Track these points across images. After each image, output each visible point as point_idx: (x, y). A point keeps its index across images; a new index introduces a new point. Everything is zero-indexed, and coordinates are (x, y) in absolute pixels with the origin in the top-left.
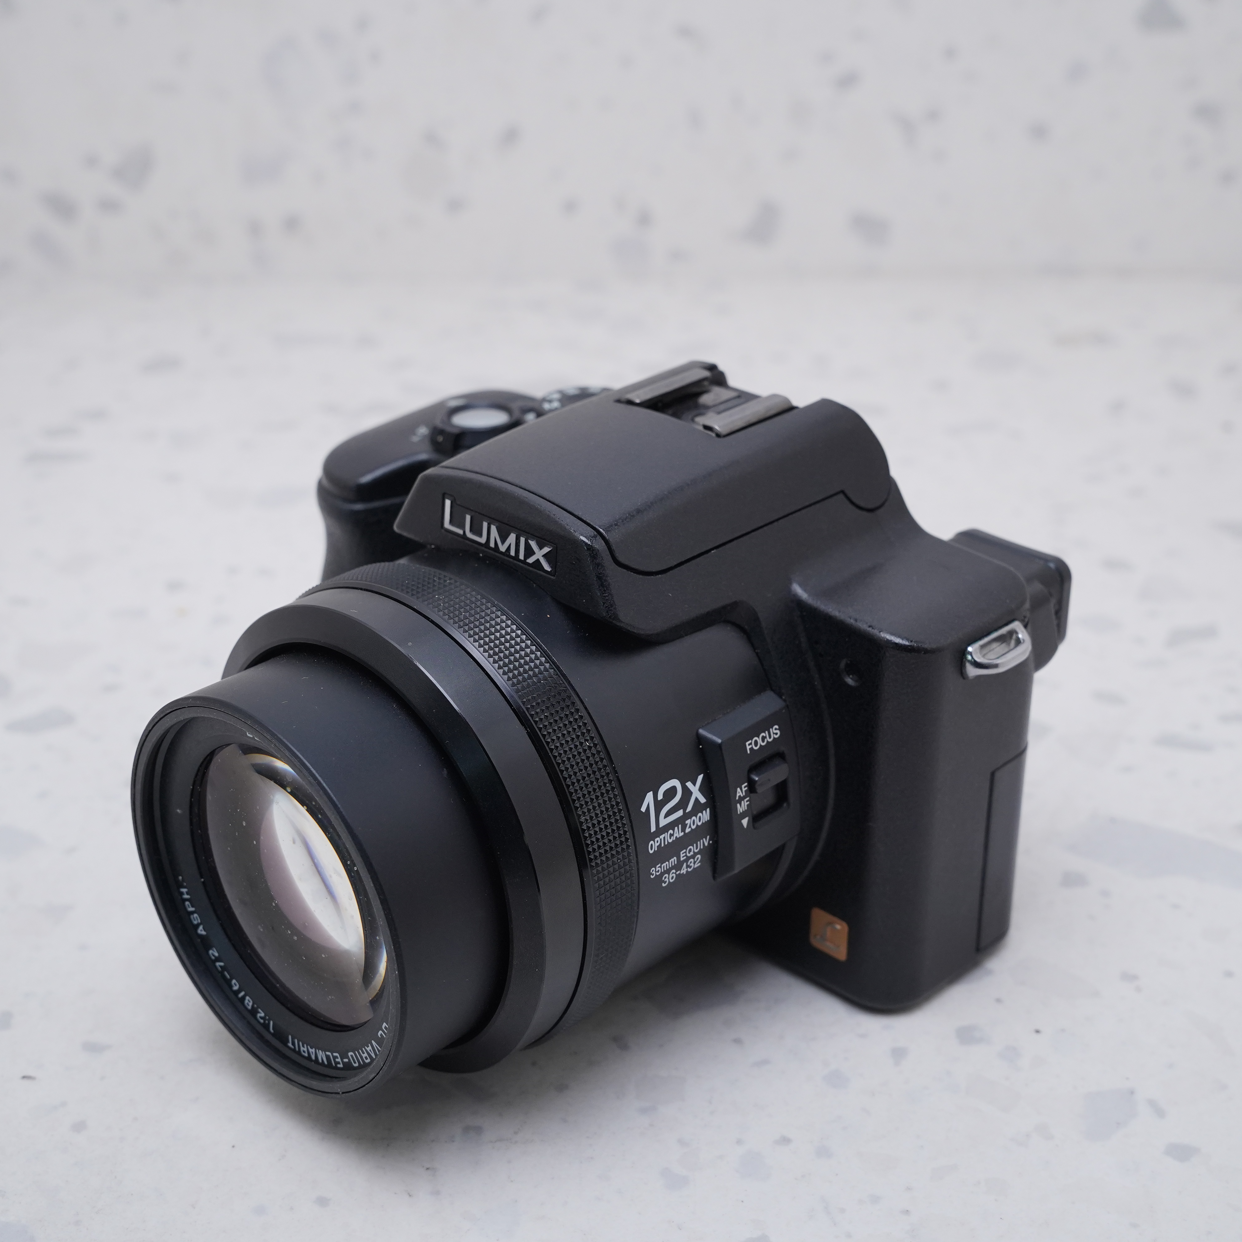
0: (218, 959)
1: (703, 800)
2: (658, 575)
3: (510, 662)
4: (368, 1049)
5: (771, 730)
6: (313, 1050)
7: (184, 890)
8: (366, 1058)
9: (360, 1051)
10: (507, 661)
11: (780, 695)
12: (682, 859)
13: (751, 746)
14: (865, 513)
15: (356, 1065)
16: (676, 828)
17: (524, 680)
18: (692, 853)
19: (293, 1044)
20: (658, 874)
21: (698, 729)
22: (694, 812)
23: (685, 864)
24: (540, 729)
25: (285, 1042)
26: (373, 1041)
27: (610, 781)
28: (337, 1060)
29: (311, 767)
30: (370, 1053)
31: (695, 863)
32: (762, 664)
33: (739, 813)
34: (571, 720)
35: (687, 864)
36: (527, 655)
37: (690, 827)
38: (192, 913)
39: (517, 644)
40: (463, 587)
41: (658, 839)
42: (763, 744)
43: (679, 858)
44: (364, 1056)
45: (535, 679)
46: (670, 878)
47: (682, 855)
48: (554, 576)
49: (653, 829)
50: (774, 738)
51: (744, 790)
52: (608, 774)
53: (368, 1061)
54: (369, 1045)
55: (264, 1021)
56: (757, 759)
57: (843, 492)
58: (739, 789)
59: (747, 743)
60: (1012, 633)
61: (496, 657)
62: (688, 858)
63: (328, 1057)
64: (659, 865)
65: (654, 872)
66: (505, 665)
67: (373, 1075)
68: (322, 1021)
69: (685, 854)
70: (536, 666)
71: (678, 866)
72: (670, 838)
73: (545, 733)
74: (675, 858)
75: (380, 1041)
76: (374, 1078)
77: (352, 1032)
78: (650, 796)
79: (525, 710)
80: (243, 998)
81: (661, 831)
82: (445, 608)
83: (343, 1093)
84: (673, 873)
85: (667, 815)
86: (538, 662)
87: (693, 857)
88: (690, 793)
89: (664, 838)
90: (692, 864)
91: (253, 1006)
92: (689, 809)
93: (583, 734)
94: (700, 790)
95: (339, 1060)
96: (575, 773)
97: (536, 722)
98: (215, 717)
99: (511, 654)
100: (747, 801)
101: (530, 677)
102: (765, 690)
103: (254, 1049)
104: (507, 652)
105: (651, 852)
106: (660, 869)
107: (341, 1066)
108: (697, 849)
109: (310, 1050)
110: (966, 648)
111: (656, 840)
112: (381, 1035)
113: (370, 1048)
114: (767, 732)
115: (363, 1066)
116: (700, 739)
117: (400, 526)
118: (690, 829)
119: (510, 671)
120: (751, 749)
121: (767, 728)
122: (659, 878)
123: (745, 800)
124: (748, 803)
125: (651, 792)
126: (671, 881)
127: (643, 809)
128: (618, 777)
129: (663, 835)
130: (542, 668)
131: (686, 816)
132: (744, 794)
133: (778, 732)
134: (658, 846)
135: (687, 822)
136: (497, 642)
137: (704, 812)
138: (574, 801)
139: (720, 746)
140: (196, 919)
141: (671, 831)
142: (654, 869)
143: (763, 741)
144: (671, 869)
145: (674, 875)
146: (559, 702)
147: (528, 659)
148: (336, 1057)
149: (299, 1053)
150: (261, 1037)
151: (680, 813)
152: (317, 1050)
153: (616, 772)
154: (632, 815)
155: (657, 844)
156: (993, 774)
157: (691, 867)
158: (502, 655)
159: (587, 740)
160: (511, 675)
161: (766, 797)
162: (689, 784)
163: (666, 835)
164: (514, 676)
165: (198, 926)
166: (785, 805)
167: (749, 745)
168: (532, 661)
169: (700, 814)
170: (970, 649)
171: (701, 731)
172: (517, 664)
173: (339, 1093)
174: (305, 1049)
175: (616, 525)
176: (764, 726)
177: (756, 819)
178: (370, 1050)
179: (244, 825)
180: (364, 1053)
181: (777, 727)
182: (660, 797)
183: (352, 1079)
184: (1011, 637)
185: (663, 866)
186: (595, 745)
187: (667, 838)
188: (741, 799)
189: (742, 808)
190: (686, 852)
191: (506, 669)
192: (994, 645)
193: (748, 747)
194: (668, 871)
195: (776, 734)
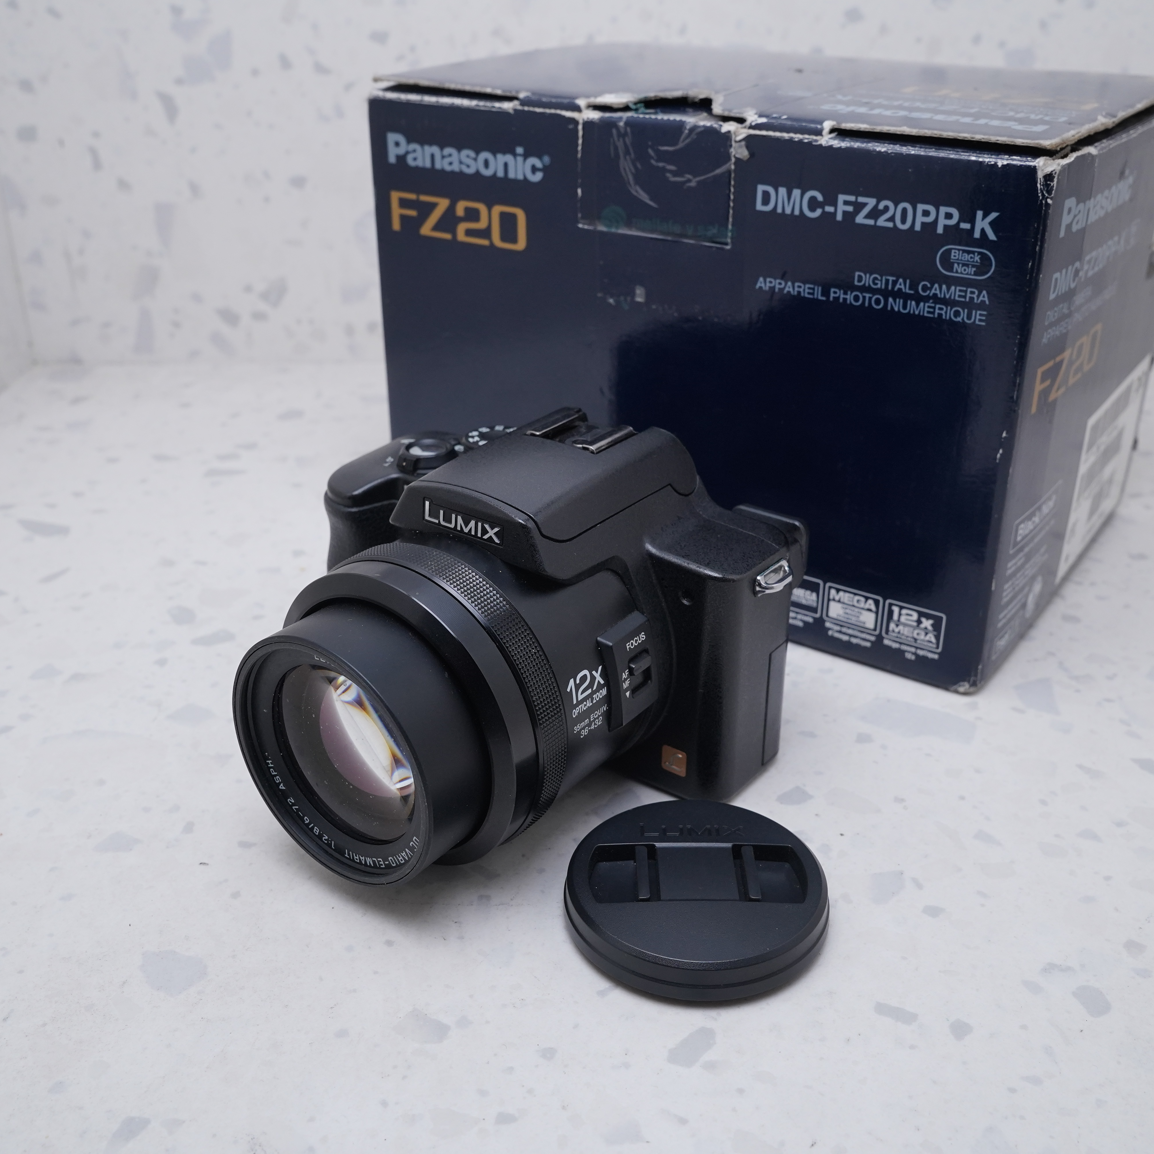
0: (294, 805)
1: (602, 682)
2: (567, 542)
3: (482, 602)
4: (403, 854)
5: (640, 635)
6: (363, 858)
7: (270, 762)
8: (401, 860)
9: (397, 856)
10: (479, 601)
11: (643, 613)
12: (592, 720)
13: (629, 646)
14: (683, 497)
15: (395, 865)
16: (588, 701)
17: (492, 613)
18: (597, 716)
19: (349, 855)
20: (578, 730)
21: (597, 637)
22: (597, 690)
23: (593, 723)
24: (505, 643)
25: (343, 854)
26: (406, 849)
27: (549, 674)
28: (380, 863)
29: (363, 677)
30: (404, 856)
31: (598, 722)
32: (631, 595)
33: (624, 689)
34: (523, 636)
35: (594, 723)
36: (491, 597)
37: (596, 699)
38: (275, 776)
39: (484, 590)
40: (445, 556)
41: (578, 708)
42: (636, 645)
43: (590, 719)
44: (400, 859)
45: (498, 612)
46: (585, 732)
47: (591, 718)
48: (502, 546)
49: (575, 702)
50: (642, 640)
51: (626, 674)
52: (547, 669)
53: (403, 861)
54: (404, 852)
55: (328, 842)
56: (632, 655)
57: (670, 485)
58: (624, 674)
59: (627, 645)
60: (781, 567)
61: (473, 599)
62: (595, 719)
63: (374, 862)
64: (579, 725)
65: (576, 729)
66: (479, 604)
67: (409, 871)
68: (369, 839)
69: (593, 717)
70: (498, 604)
71: (589, 725)
72: (585, 707)
73: (508, 645)
74: (588, 719)
75: (412, 849)
76: (410, 872)
77: (391, 844)
78: (572, 681)
79: (494, 631)
80: (313, 828)
81: (579, 703)
82: (436, 570)
83: (387, 884)
84: (587, 729)
85: (582, 693)
86: (498, 601)
87: (598, 718)
88: (595, 678)
89: (581, 707)
90: (597, 723)
91: (319, 833)
92: (595, 688)
93: (530, 644)
94: (600, 676)
95: (382, 863)
96: (528, 670)
97: (502, 639)
98: (294, 648)
99: (482, 597)
100: (628, 681)
101: (495, 611)
102: (633, 611)
103: (322, 860)
104: (479, 596)
105: (574, 716)
106: (579, 727)
107: (384, 866)
108: (600, 713)
109: (361, 858)
110: (756, 578)
111: (577, 709)
112: (412, 844)
113: (404, 853)
114: (638, 637)
115: (400, 866)
116: (598, 644)
117: (395, 520)
118: (596, 701)
119: (482, 607)
120: (630, 648)
121: (638, 635)
122: (579, 732)
123: (628, 680)
124: (629, 682)
125: (573, 679)
126: (586, 734)
127: (568, 690)
128: (552, 670)
129: (581, 706)
130: (501, 604)
131: (594, 693)
132: (627, 677)
133: (644, 636)
134: (578, 713)
135: (594, 696)
136: (472, 590)
137: (603, 689)
138: (528, 687)
139: (611, 647)
140: (278, 779)
141: (585, 703)
142: (576, 727)
143: (636, 643)
144: (585, 726)
145: (587, 730)
146: (514, 626)
147: (492, 599)
148: (379, 861)
149: (353, 860)
150: (326, 852)
151: (590, 691)
152: (366, 858)
153: (551, 668)
154: (562, 694)
155: (577, 712)
156: (770, 655)
157: (597, 724)
158: (476, 598)
159: (533, 649)
160: (483, 610)
161: (638, 678)
162: (594, 672)
163: (582, 705)
164: (485, 611)
165: (280, 783)
166: (649, 681)
167: (628, 645)
168: (494, 600)
169: (601, 691)
170: (759, 578)
171: (599, 639)
172: (486, 603)
173: (384, 884)
174: (358, 858)
175: (541, 512)
176: (635, 633)
177: (634, 690)
178: (404, 855)
179: (314, 717)
180: (400, 857)
181: (643, 633)
182: (578, 682)
183: (394, 874)
184: (781, 570)
185: (581, 725)
186: (538, 651)
187: (582, 707)
188: (625, 679)
189: (626, 685)
190: (593, 715)
191: (480, 606)
192: (772, 574)
193: (628, 647)
194: (584, 728)
195: (643, 638)
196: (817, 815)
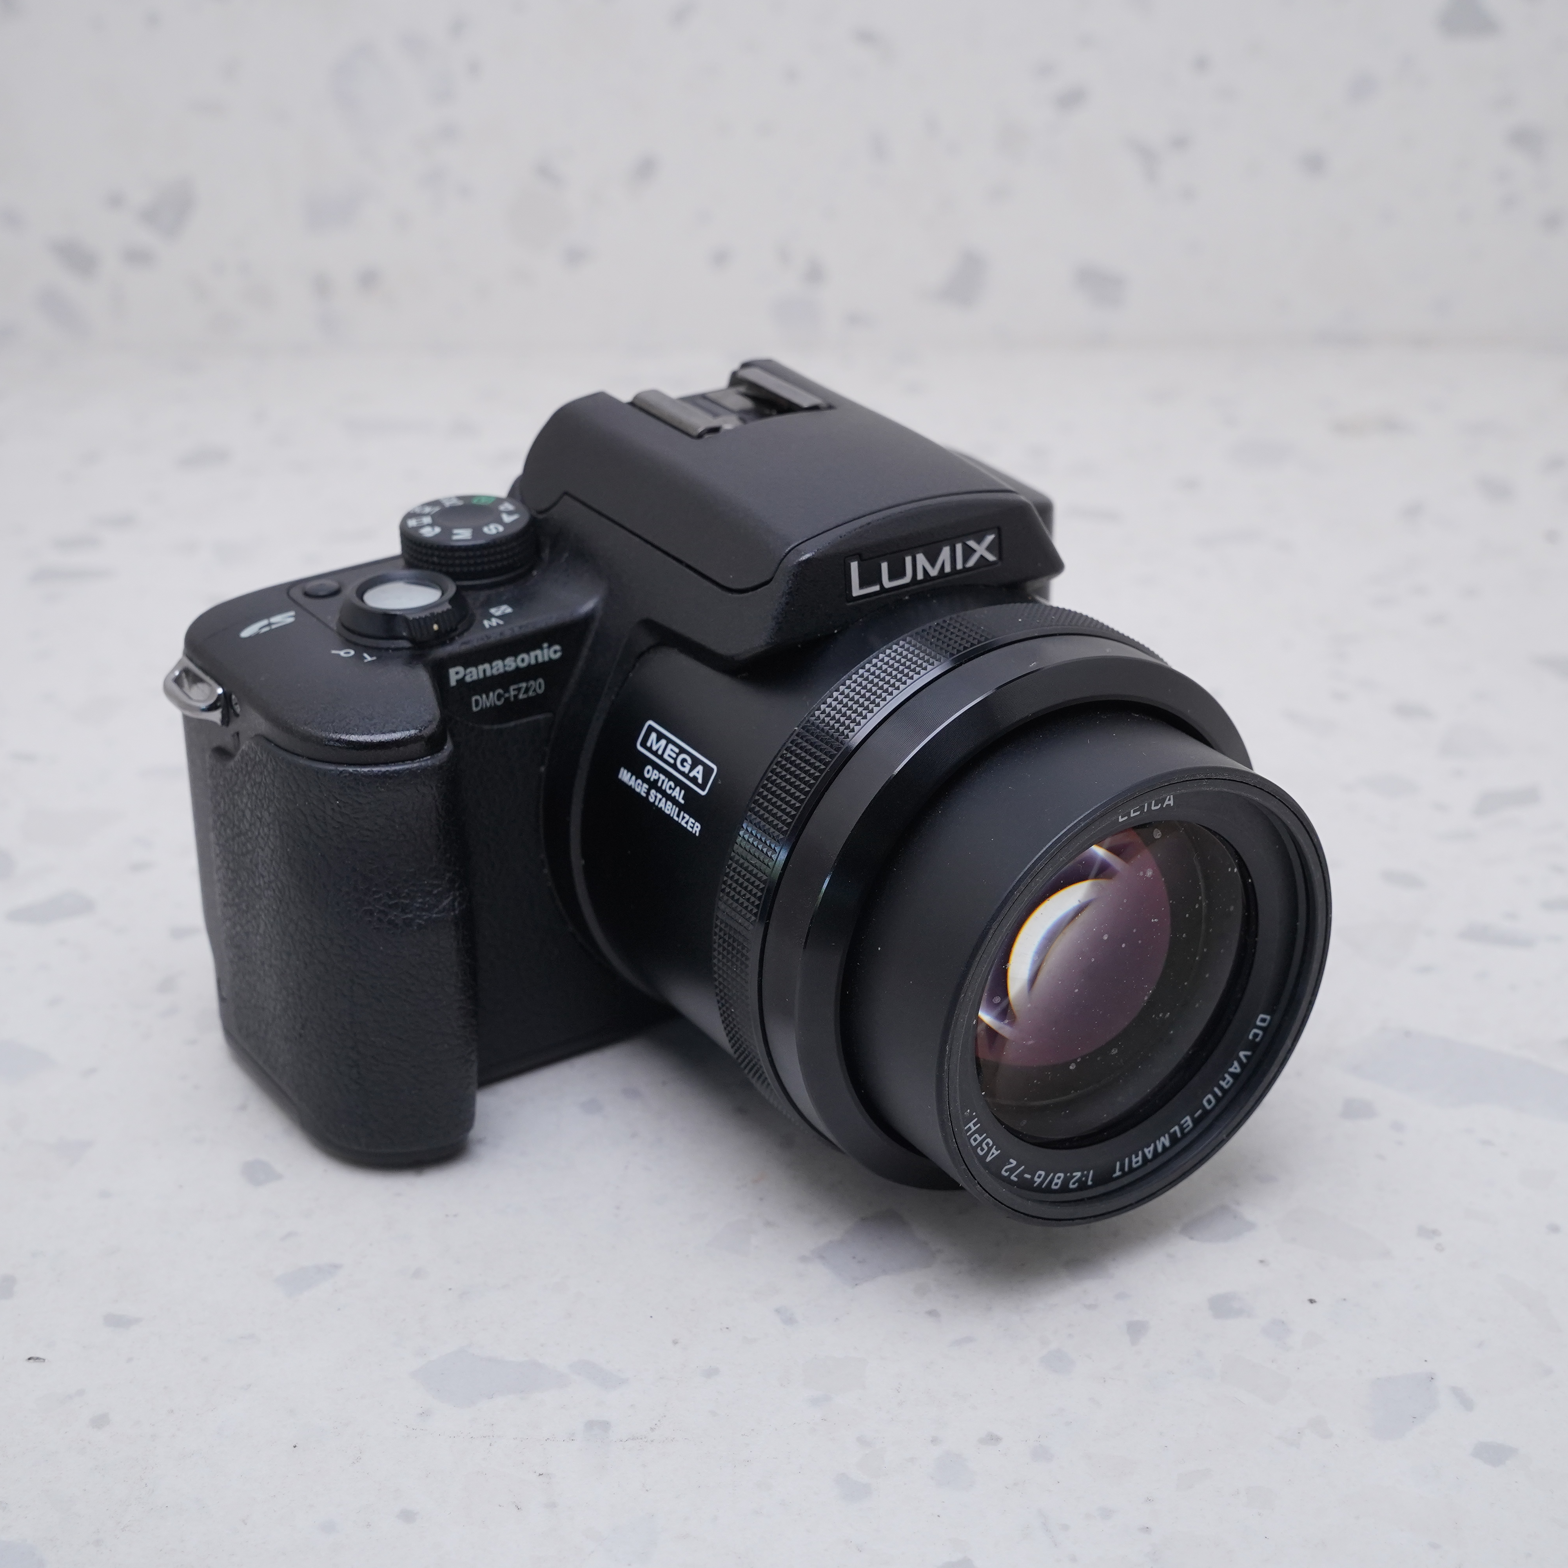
196: (1262, 1262)
